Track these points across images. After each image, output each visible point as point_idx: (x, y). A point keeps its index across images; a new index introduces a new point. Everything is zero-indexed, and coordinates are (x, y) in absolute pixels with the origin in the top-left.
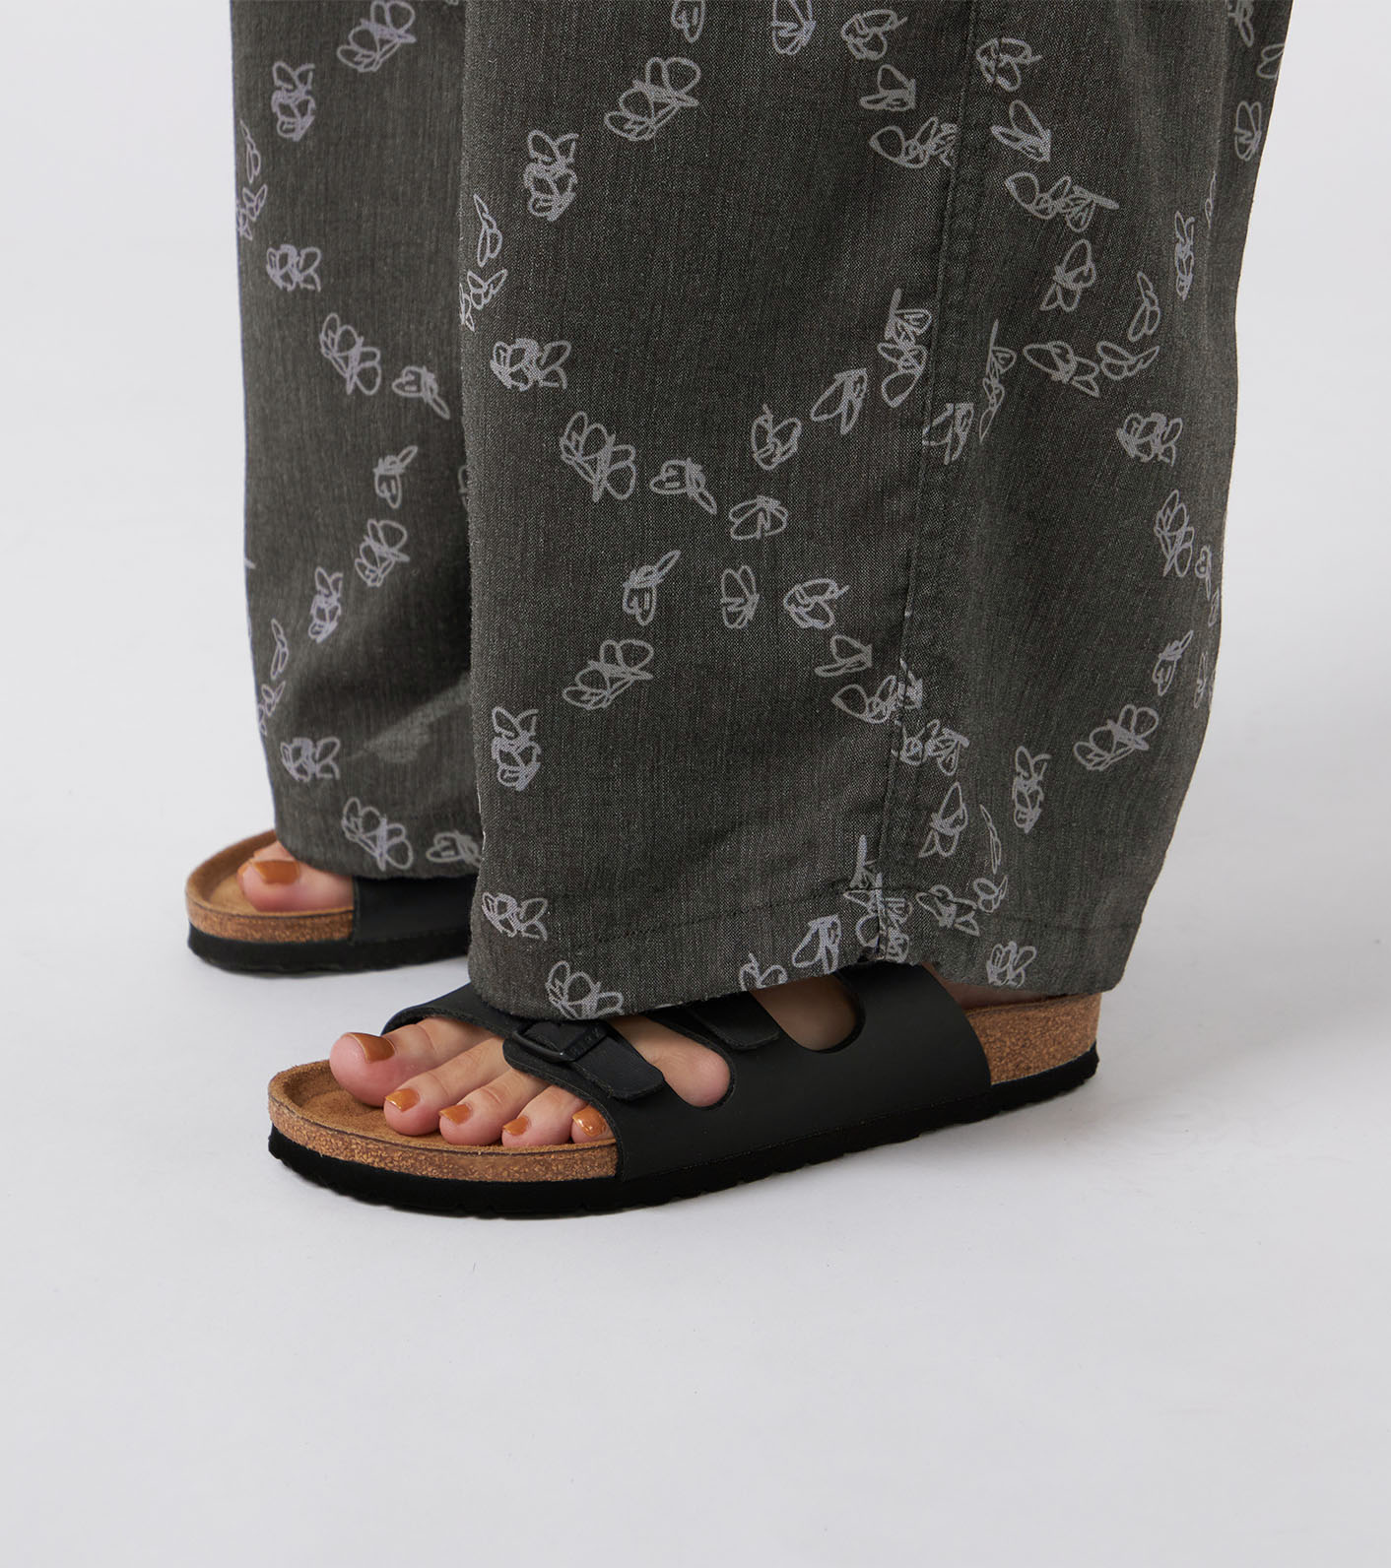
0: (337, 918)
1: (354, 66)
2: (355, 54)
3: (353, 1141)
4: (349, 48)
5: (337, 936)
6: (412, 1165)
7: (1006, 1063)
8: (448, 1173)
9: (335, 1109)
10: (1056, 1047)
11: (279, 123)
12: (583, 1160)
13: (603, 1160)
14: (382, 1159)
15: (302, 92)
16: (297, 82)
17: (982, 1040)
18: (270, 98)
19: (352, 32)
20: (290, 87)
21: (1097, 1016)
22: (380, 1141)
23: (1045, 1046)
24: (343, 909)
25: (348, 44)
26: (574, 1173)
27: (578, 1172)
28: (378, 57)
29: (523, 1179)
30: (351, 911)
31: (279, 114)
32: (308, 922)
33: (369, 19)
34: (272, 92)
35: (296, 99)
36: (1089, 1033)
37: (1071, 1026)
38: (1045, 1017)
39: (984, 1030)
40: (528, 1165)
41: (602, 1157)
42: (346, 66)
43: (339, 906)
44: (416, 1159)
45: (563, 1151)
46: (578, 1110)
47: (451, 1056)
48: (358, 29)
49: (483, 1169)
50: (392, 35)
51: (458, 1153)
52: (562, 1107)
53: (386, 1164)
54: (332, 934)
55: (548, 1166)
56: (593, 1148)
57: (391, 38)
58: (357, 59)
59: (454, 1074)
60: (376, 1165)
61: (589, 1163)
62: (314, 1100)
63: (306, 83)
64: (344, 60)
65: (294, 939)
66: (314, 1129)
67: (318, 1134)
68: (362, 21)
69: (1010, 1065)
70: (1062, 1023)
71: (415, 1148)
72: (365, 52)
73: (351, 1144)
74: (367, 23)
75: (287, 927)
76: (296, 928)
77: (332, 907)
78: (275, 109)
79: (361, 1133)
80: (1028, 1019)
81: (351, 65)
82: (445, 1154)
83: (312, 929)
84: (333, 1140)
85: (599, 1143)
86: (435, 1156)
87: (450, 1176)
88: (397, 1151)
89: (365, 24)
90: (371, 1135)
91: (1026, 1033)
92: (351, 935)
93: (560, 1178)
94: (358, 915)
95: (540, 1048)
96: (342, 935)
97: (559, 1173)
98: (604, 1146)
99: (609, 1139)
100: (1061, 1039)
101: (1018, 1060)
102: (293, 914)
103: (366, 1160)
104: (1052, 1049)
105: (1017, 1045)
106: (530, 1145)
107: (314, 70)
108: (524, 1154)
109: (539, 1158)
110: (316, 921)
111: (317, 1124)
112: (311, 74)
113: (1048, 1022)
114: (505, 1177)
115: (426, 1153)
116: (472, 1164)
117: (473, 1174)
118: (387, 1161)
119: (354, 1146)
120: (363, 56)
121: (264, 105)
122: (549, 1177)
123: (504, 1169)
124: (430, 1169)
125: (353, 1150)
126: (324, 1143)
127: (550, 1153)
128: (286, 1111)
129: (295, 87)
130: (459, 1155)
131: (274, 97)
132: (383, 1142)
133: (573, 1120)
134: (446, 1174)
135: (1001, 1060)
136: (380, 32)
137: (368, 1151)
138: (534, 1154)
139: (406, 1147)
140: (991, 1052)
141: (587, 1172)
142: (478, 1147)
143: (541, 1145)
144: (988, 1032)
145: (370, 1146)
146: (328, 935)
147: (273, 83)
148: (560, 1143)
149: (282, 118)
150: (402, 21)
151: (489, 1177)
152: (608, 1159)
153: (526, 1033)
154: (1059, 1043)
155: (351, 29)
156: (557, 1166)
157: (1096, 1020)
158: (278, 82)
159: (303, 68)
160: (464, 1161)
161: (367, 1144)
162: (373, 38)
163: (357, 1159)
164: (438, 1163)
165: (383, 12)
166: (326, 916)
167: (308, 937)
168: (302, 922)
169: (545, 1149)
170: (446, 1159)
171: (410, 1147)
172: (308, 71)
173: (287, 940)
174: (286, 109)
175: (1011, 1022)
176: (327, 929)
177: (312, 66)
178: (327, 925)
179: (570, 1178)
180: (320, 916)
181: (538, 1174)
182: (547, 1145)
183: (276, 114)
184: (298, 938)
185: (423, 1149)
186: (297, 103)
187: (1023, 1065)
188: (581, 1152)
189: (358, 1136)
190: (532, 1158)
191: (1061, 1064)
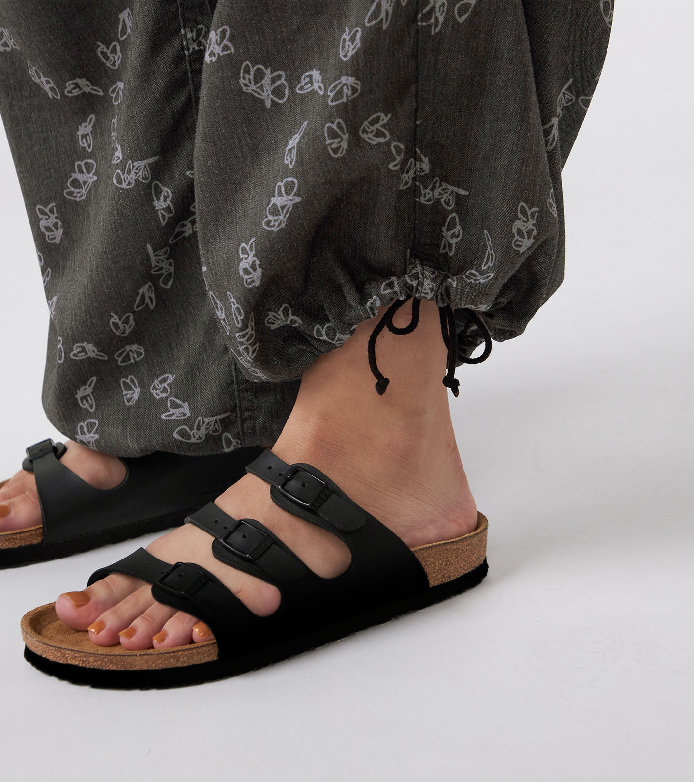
0: (34, 533)
1: (74, 199)
2: (73, 192)
3: (67, 653)
4: (70, 190)
5: (35, 542)
6: (101, 664)
7: (437, 575)
8: (121, 667)
9: (60, 631)
10: (464, 563)
11: (47, 237)
12: (198, 653)
13: (210, 652)
14: (84, 662)
15: (53, 219)
16: (49, 214)
17: (423, 564)
18: (39, 225)
19: (69, 181)
20: (47, 217)
21: (486, 543)
22: (81, 652)
23: (458, 564)
24: (37, 527)
25: (68, 188)
26: (194, 661)
27: (196, 660)
28: (84, 191)
29: (164, 667)
30: (41, 528)
31: (45, 232)
32: (18, 536)
33: (76, 173)
34: (39, 221)
35: (52, 222)
36: (482, 554)
37: (471, 552)
38: (456, 548)
39: (423, 559)
40: (167, 659)
41: (209, 651)
42: (70, 200)
43: (34, 525)
44: (102, 660)
45: (186, 650)
46: (195, 624)
47: (124, 596)
48: (71, 179)
49: (140, 664)
50: (87, 178)
51: (126, 656)
52: (185, 624)
53: (86, 665)
54: (32, 541)
55: (178, 659)
56: (203, 646)
57: (88, 180)
58: (75, 194)
59: (126, 608)
60: (80, 665)
61: (201, 655)
62: (49, 626)
63: (54, 214)
64: (68, 197)
65: (11, 546)
66: (45, 646)
67: (47, 649)
68: (72, 174)
69: (439, 576)
70: (467, 550)
71: (101, 655)
72: (78, 190)
73: (65, 654)
74: (75, 175)
75: (6, 540)
76: (12, 540)
77: (31, 527)
78: (43, 230)
79: (71, 648)
80: (447, 550)
81: (72, 199)
82: (118, 657)
83: (21, 540)
84: (55, 653)
85: (206, 643)
86: (112, 658)
87: (122, 669)
88: (91, 657)
89: (74, 176)
90: (76, 649)
91: (447, 558)
92: (43, 540)
93: (186, 665)
94: (45, 529)
95: (171, 590)
96: (38, 541)
97: (185, 662)
98: (210, 644)
99: (212, 640)
100: (467, 559)
101: (444, 573)
102: (9, 533)
103: (75, 662)
104: (462, 565)
105: (443, 564)
106: (166, 648)
107: (55, 206)
108: (164, 653)
109: (172, 655)
110: (22, 535)
111: (46, 644)
112: (55, 208)
113: (458, 550)
114: (154, 667)
115: (108, 657)
116: (134, 661)
117: (135, 666)
118: (86, 663)
119: (67, 656)
120: (77, 193)
121: (37, 229)
122: (179, 665)
123: (153, 663)
124: (111, 666)
125: (67, 658)
126: (51, 654)
127: (178, 651)
128: (29, 637)
129: (49, 217)
130: (127, 657)
131: (41, 224)
132: (83, 652)
133: (193, 630)
134: (120, 668)
135: (434, 573)
136: (82, 178)
137: (75, 658)
138: (169, 653)
139: (96, 654)
140: (428, 570)
141: (201, 659)
142: (137, 652)
143: (173, 647)
144: (426, 559)
145: (76, 655)
146: (30, 542)
147: (38, 217)
148: (184, 645)
149: (47, 234)
150: (91, 169)
151: (145, 667)
152: (213, 651)
153: (164, 582)
154: (466, 561)
155: (68, 180)
156: (183, 658)
157: (485, 546)
158: (41, 216)
159: (50, 206)
160: (130, 660)
161: (74, 654)
162: (79, 181)
163: (70, 662)
164: (115, 662)
165: (81, 167)
166: (27, 532)
167: (19, 545)
168: (14, 537)
169: (175, 649)
170: (119, 660)
171: (98, 655)
172: (53, 207)
173: (7, 547)
174: (48, 229)
175: (438, 552)
176: (29, 539)
177: (54, 204)
178: (29, 537)
179: (192, 663)
180: (24, 532)
181: (173, 663)
182: (177, 646)
183: (44, 232)
184: (13, 545)
185: (105, 655)
186: (52, 224)
187: (447, 575)
188: (197, 649)
189: (68, 650)
190: (168, 655)
191: (467, 572)
